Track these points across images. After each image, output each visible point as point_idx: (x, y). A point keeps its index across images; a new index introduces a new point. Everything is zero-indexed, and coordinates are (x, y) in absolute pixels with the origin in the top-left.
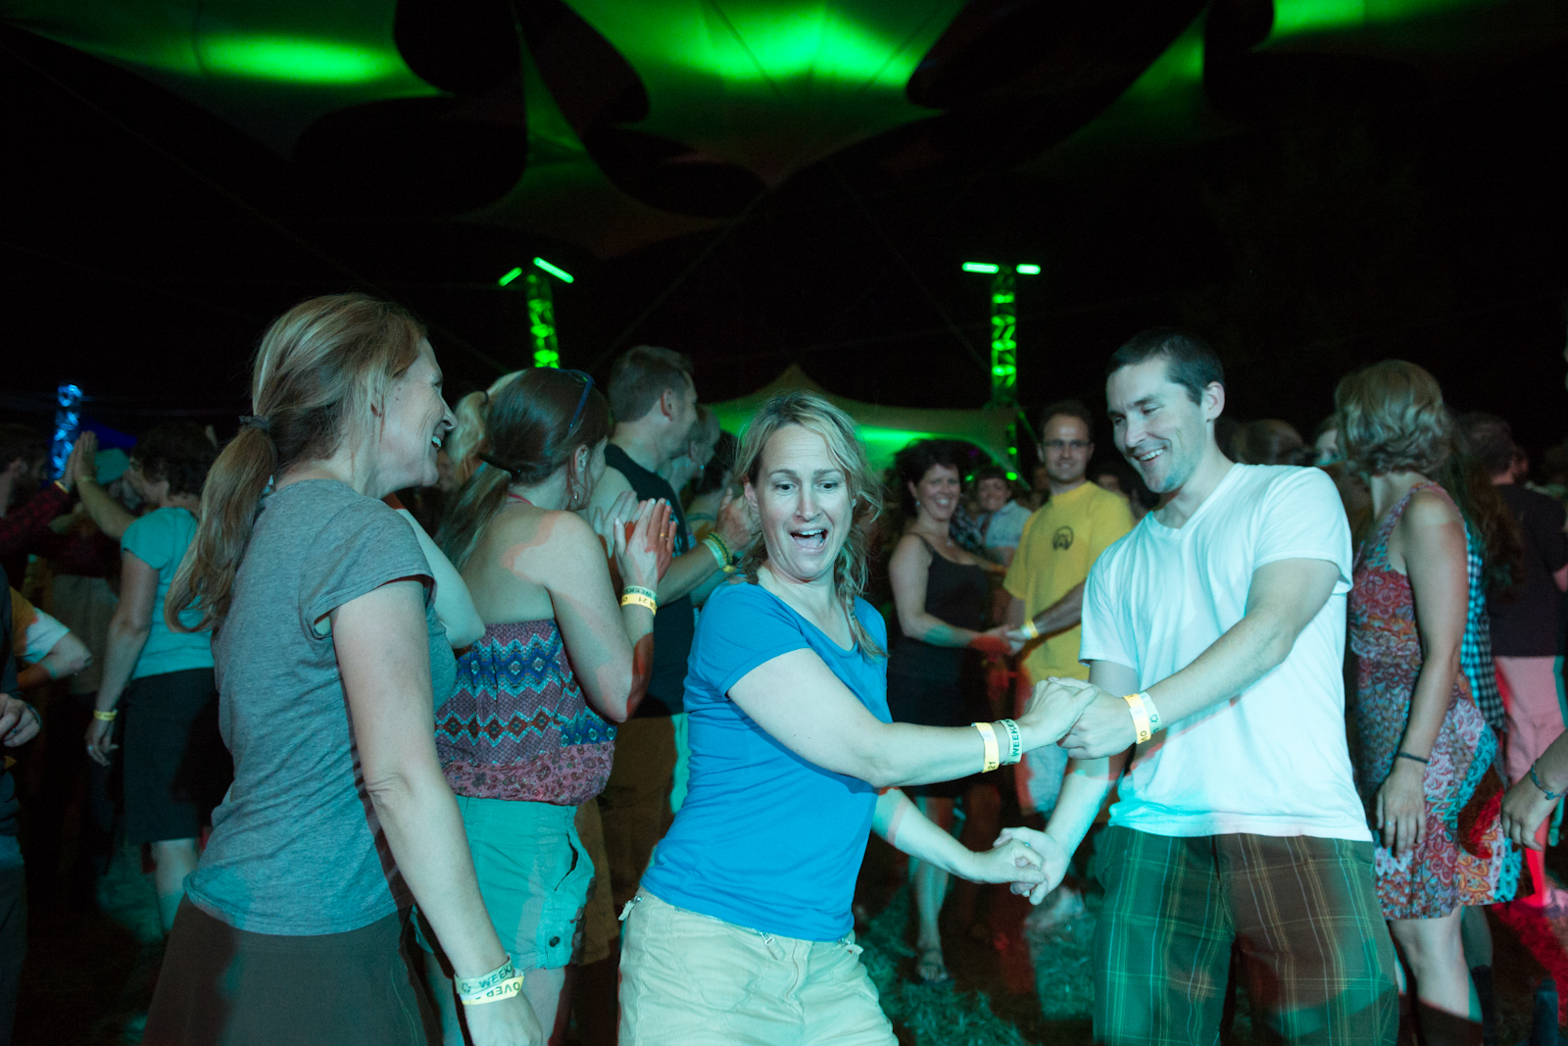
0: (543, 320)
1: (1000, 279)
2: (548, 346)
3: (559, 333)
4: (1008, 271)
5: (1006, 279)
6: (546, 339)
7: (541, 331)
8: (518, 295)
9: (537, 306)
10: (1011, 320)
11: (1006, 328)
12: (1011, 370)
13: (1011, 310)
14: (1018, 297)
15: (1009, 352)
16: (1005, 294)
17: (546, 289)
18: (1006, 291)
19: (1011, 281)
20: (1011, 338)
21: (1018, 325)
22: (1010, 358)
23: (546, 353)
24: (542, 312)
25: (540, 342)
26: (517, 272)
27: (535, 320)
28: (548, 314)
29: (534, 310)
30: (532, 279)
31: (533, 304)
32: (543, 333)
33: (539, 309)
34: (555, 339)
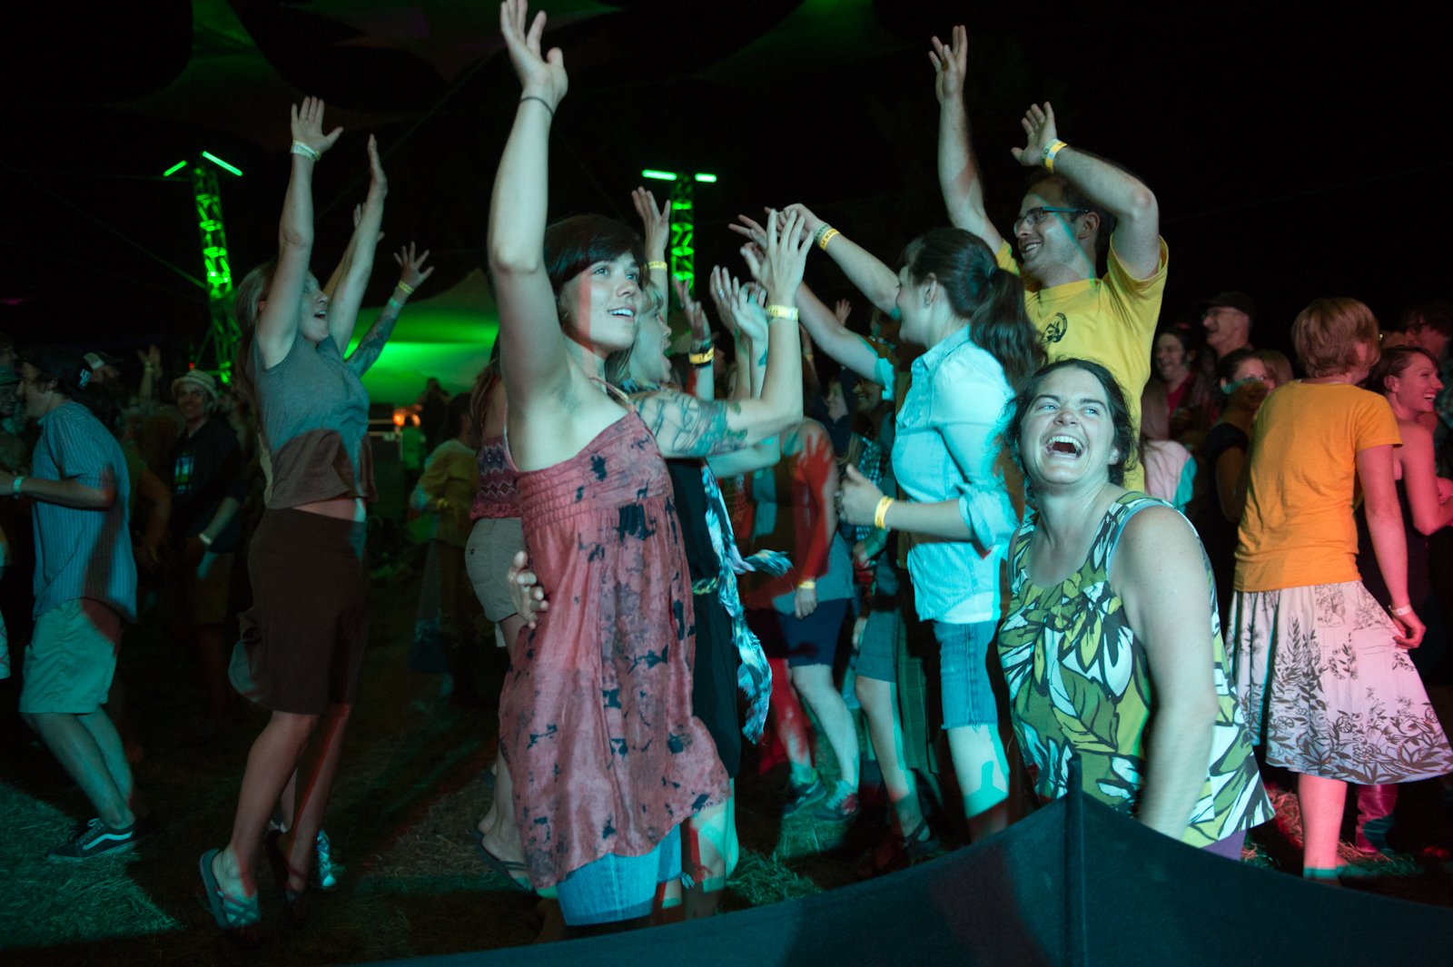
0: (211, 215)
1: (679, 186)
2: (216, 242)
3: (227, 228)
4: (687, 179)
5: (685, 186)
6: (214, 234)
7: (208, 226)
8: (184, 190)
9: (204, 200)
10: (689, 227)
11: (685, 234)
12: (689, 276)
13: (689, 218)
14: (694, 205)
15: (687, 258)
16: (682, 203)
17: (214, 182)
18: (685, 198)
19: (689, 189)
20: (688, 246)
21: (695, 232)
22: (688, 265)
23: (215, 248)
24: (210, 206)
25: (209, 237)
26: (182, 164)
27: (203, 214)
28: (216, 209)
29: (202, 205)
30: (198, 171)
31: (200, 198)
32: (211, 229)
33: (206, 203)
34: (223, 235)
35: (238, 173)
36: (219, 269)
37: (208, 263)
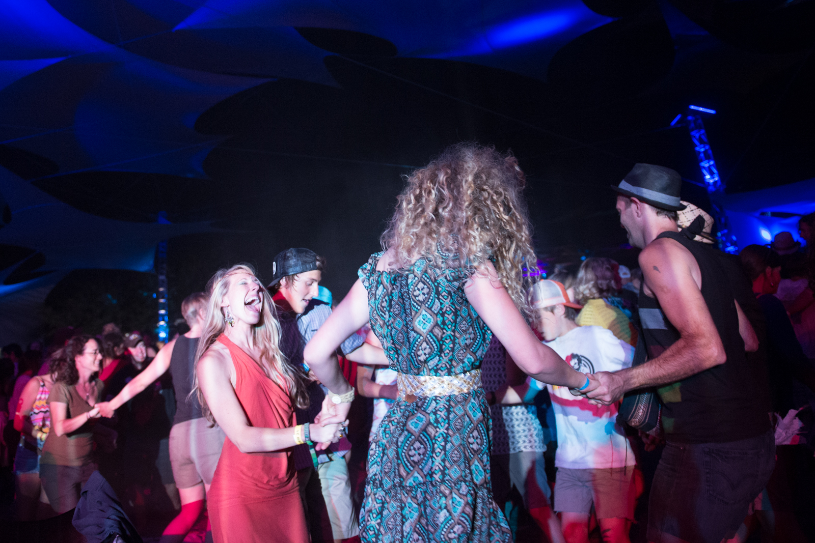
0: (701, 142)
2: (708, 158)
3: (712, 147)
6: (705, 152)
7: (700, 148)
9: (695, 134)
23: (706, 161)
24: (700, 137)
25: (702, 155)
26: (679, 117)
27: (697, 142)
28: (703, 137)
29: (695, 137)
30: (690, 118)
31: (693, 133)
32: (702, 150)
33: (697, 135)
34: (710, 152)
35: (712, 112)
36: (712, 174)
37: (705, 172)
